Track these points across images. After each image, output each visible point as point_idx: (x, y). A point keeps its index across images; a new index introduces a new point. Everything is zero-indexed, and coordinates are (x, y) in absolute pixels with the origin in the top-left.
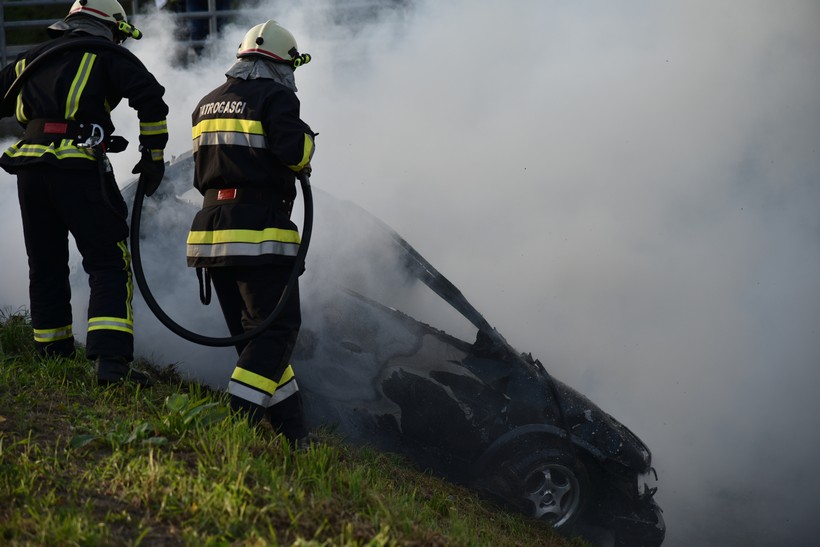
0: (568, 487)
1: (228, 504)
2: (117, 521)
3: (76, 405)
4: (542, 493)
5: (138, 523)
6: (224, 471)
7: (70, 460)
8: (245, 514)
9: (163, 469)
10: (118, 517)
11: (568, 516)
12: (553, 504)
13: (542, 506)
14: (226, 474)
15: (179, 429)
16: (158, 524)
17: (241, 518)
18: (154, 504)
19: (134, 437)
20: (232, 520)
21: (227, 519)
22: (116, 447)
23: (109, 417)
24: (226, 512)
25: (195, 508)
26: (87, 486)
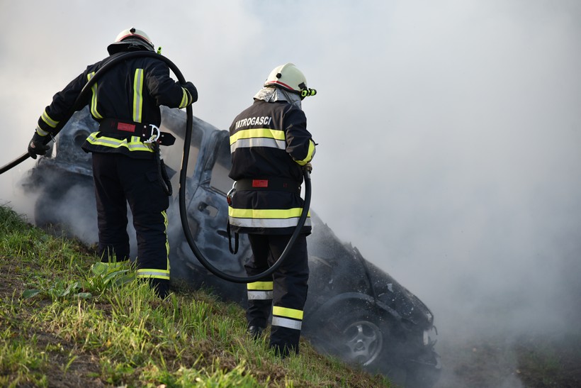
0: (374, 338)
1: (133, 341)
2: (54, 351)
3: (28, 268)
4: (356, 341)
5: (69, 352)
6: (130, 318)
7: (22, 307)
8: (144, 348)
9: (87, 315)
10: (55, 347)
11: (374, 358)
12: (364, 349)
13: (356, 350)
14: (132, 320)
15: (100, 287)
16: (83, 353)
17: (141, 352)
18: (80, 340)
19: (68, 292)
20: (135, 352)
21: (132, 352)
22: (55, 299)
23: (51, 278)
24: (131, 347)
25: (109, 343)
26: (33, 326)
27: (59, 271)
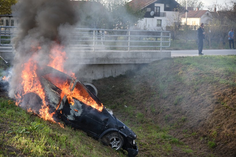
0: (119, 142)
1: (40, 150)
2: (12, 154)
3: (12, 122)
4: (114, 143)
5: (17, 155)
6: (40, 142)
7: (6, 137)
8: (43, 153)
9: (26, 141)
10: (13, 153)
11: (119, 148)
12: (116, 145)
13: (113, 145)
14: (41, 143)
15: (33, 130)
16: (23, 155)
17: (42, 154)
18: (22, 150)
19: (22, 132)
20: (40, 155)
21: (39, 154)
22: (17, 134)
23: (19, 126)
24: (39, 153)
25: (32, 151)
26: (8, 144)
27: (22, 123)
